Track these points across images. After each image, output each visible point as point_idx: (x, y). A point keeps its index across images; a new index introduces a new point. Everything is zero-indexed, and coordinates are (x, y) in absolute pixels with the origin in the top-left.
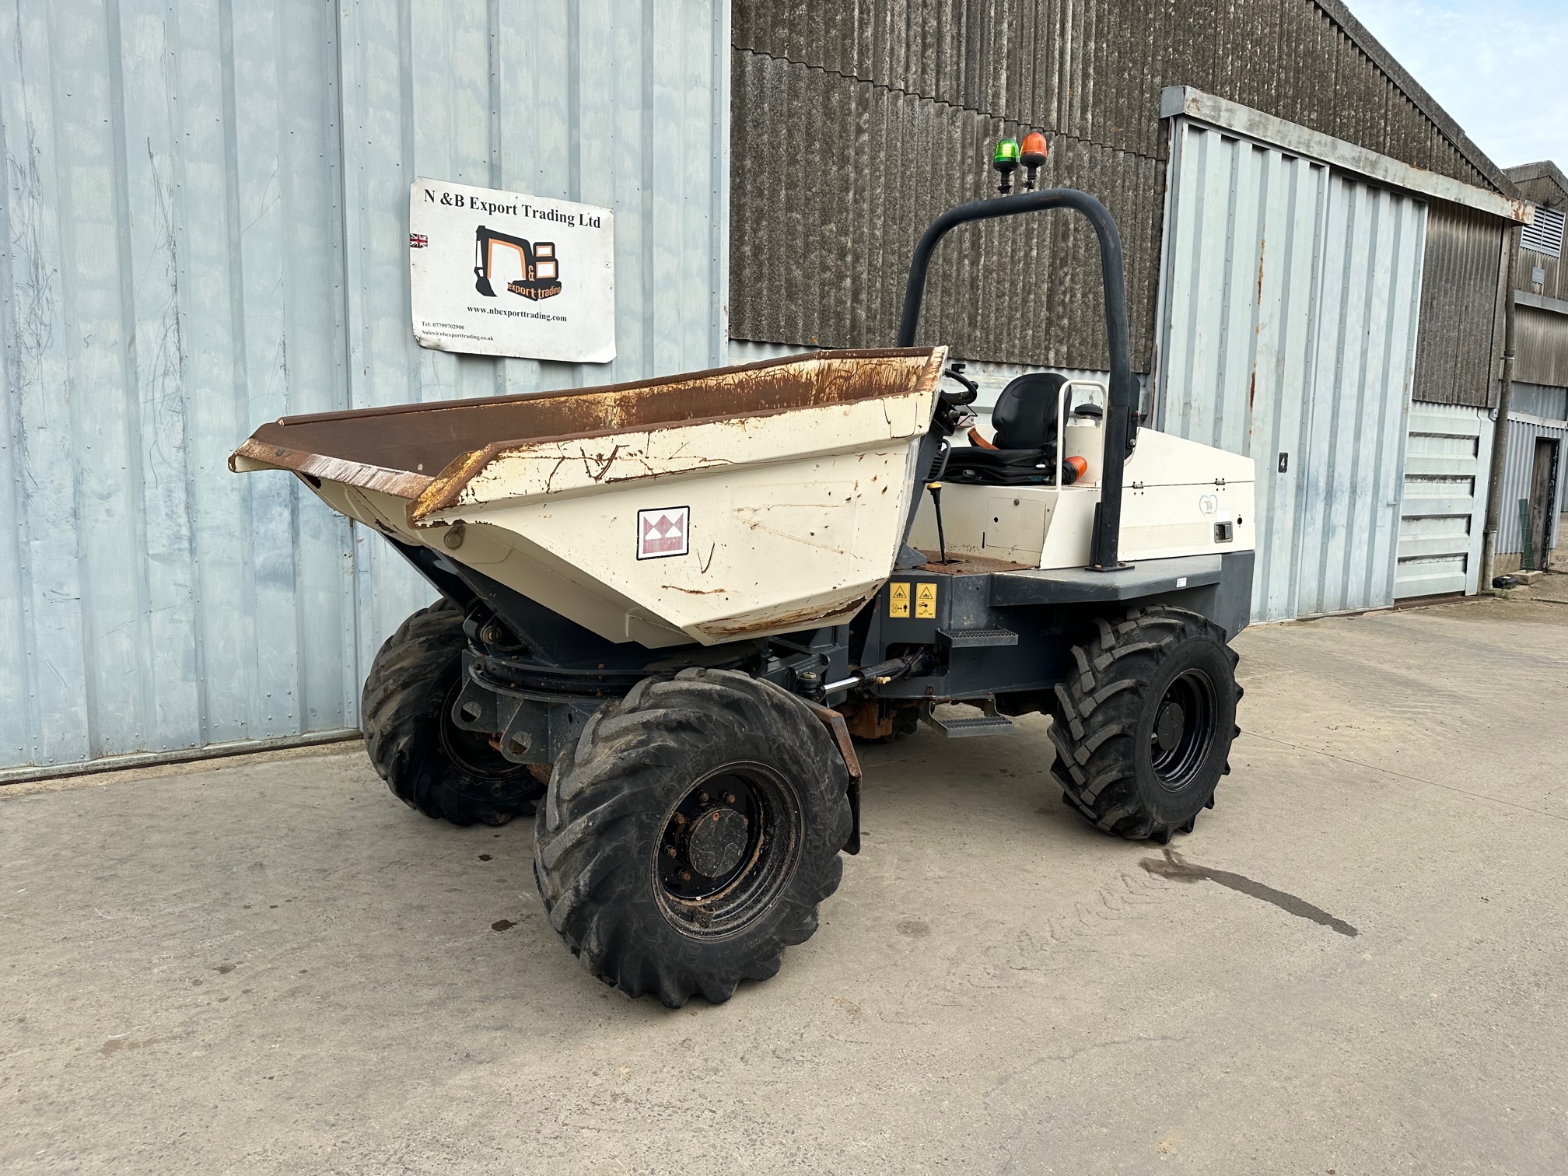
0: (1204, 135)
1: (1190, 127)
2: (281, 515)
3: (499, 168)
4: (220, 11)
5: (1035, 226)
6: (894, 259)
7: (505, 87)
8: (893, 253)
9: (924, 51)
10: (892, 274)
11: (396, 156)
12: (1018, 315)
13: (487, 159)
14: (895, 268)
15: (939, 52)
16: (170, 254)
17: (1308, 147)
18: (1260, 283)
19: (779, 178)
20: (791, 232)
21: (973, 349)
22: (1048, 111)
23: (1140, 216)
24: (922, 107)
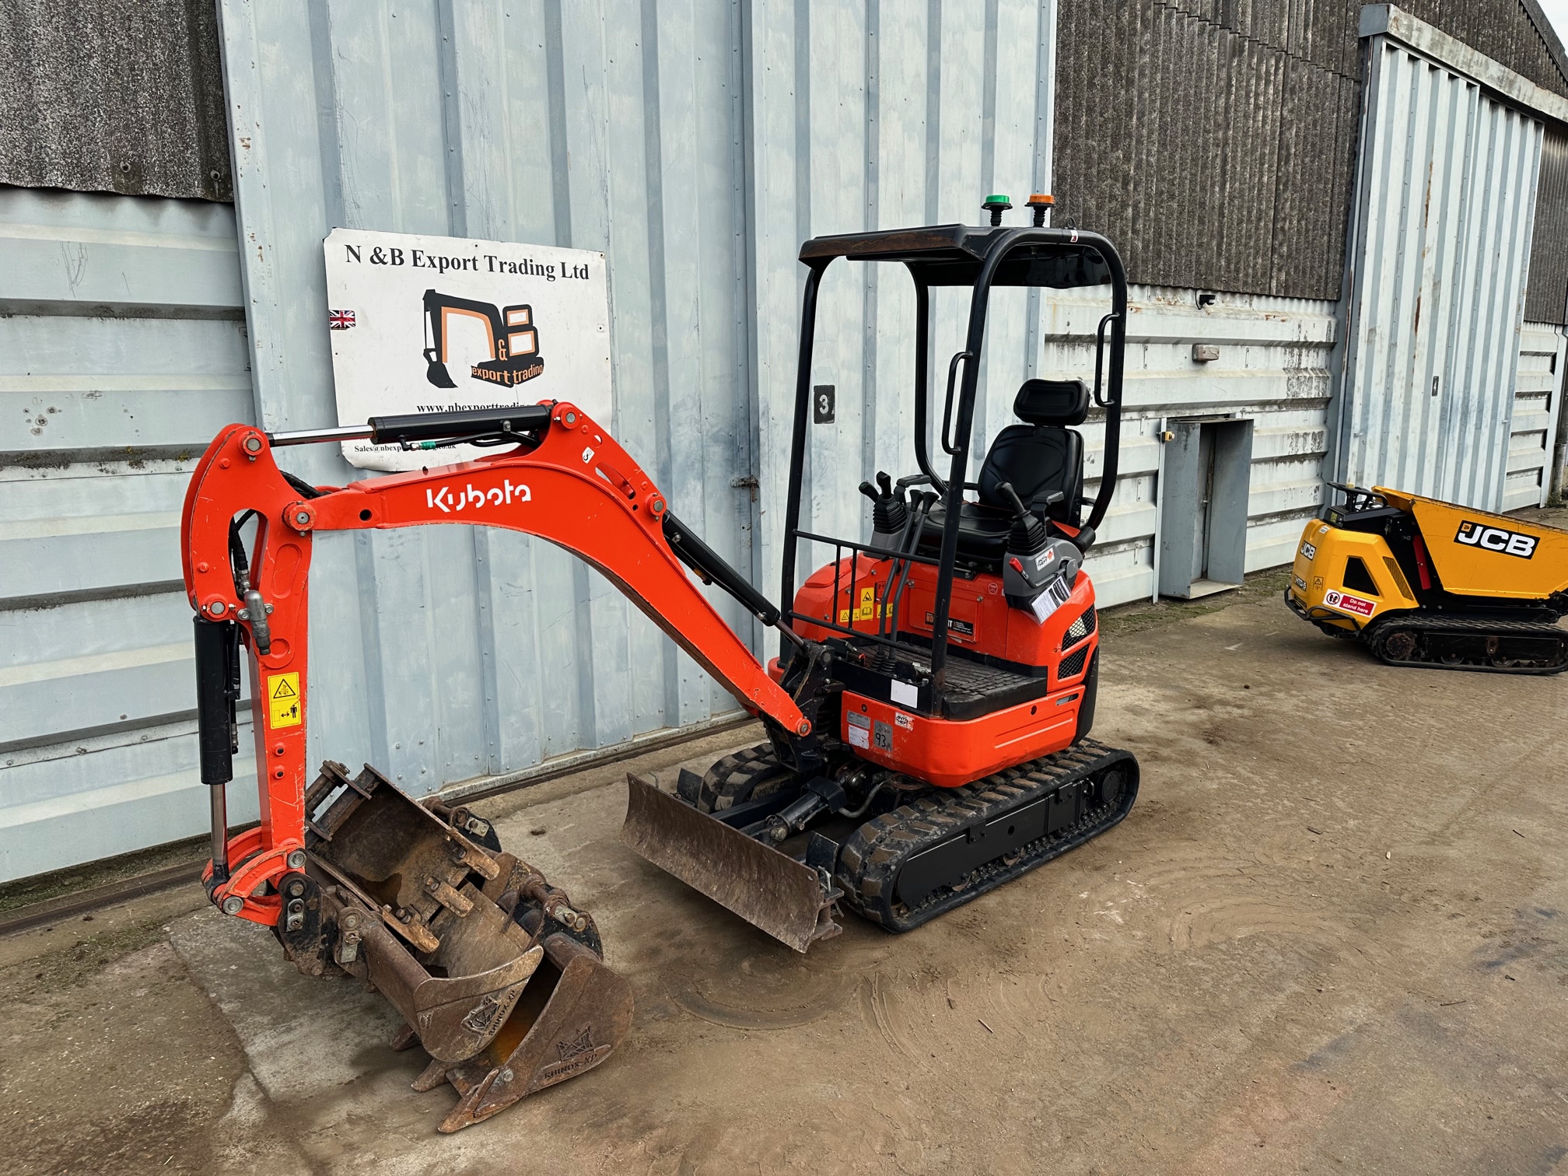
0: (1395, 54)
1: (1388, 47)
2: (695, 489)
3: (878, 96)
5: (1267, 152)
6: (1164, 186)
8: (1163, 179)
10: (1162, 201)
11: (791, 86)
12: (1252, 244)
13: (863, 86)
14: (1165, 197)
17: (1469, 66)
18: (1427, 206)
19: (1080, 104)
20: (1088, 161)
21: (1218, 279)
22: (1280, 30)
23: (1340, 140)
24: (1190, 24)
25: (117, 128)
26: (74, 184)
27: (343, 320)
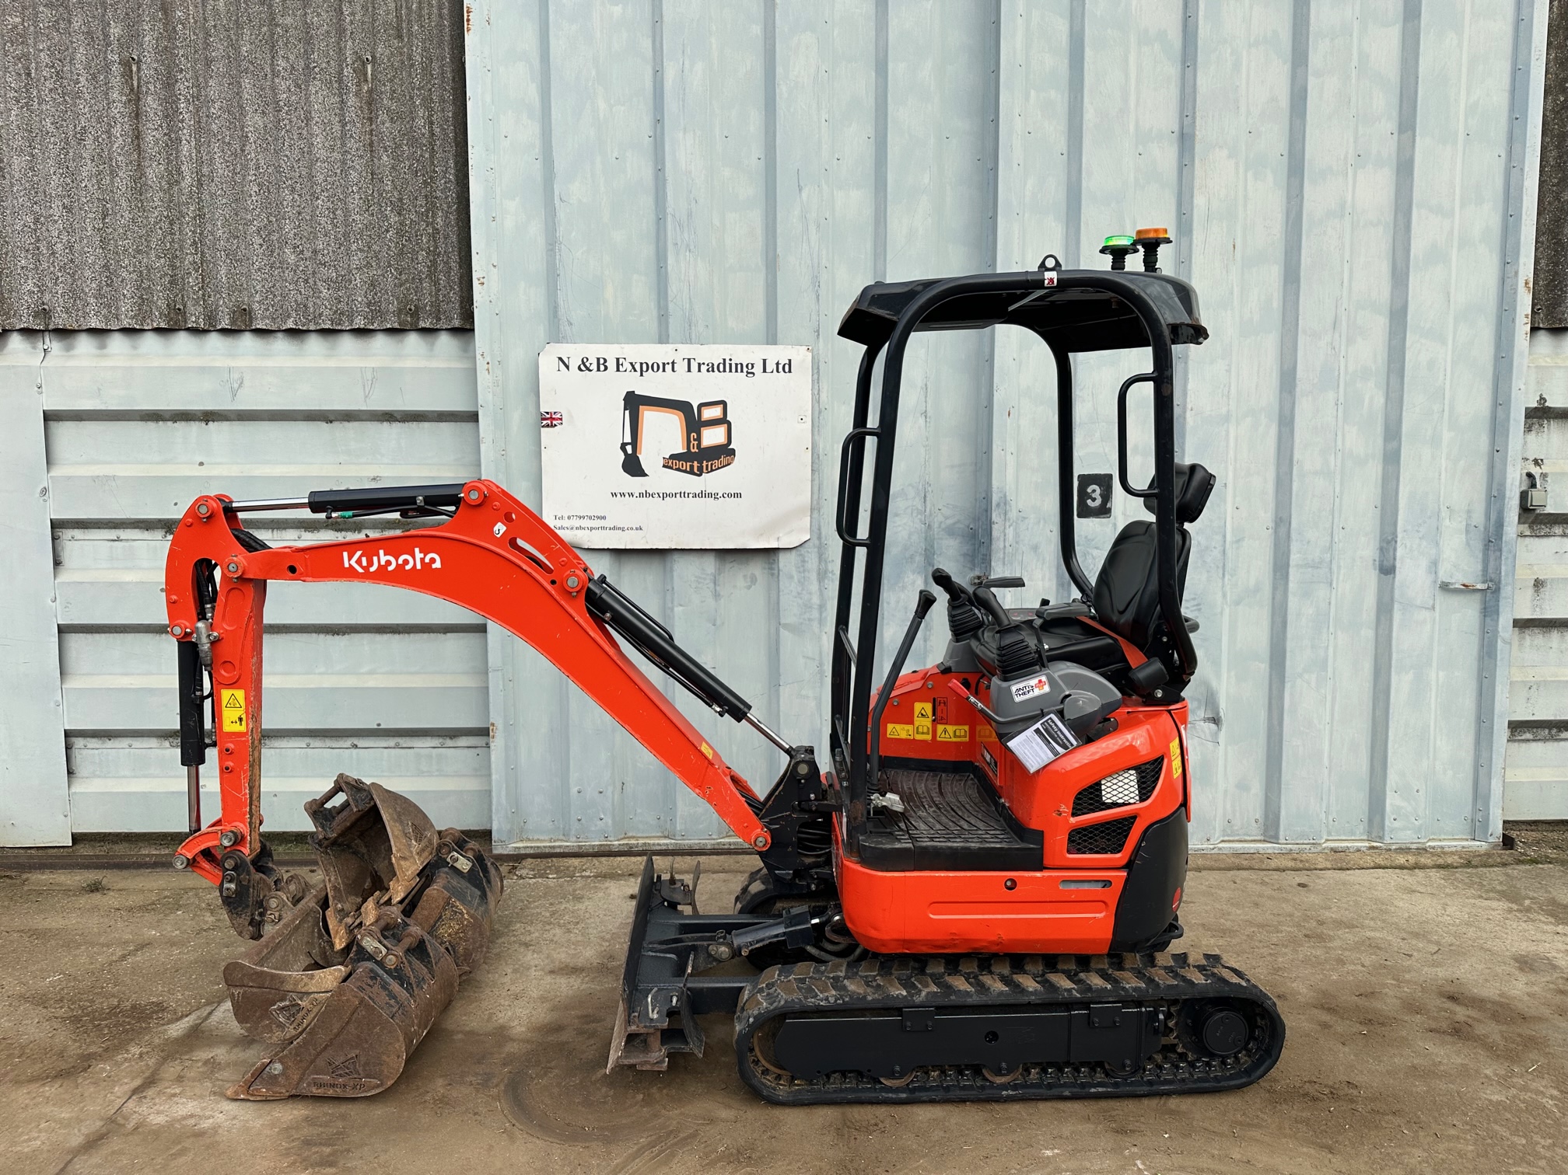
3: (1193, 136)
4: (877, 12)
7: (1204, 30)
11: (1061, 145)
13: (1176, 128)
16: (814, 296)
25: (407, 281)
26: (375, 325)
27: (550, 420)
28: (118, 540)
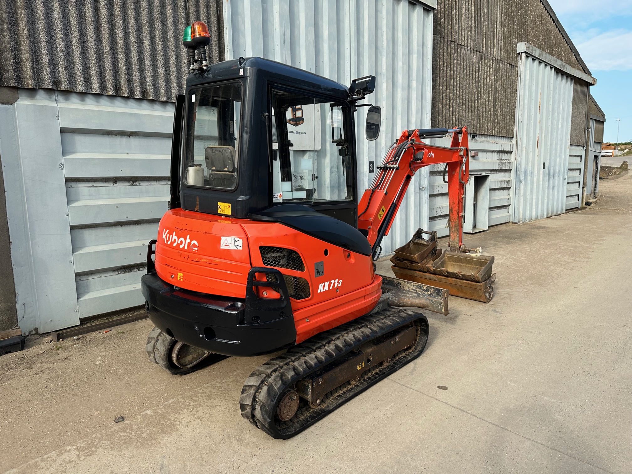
0: (528, 58)
1: (526, 56)
9: (468, 32)
12: (487, 119)
15: (471, 33)
17: (551, 61)
18: (540, 107)
21: (477, 130)
22: (493, 51)
28: (93, 186)
